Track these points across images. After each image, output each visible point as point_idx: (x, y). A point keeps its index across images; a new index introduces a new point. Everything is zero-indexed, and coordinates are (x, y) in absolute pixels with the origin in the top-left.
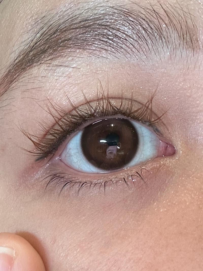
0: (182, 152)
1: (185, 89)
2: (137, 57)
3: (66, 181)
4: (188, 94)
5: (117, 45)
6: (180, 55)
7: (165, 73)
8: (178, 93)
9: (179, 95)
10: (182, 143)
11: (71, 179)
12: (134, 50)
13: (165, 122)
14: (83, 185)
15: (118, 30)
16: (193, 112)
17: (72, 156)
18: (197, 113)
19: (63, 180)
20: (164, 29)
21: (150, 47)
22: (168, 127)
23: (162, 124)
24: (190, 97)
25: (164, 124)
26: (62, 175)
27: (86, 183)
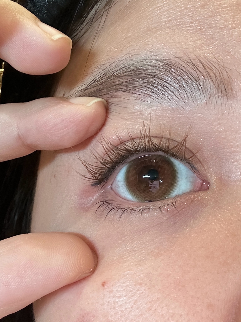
0: (216, 187)
1: (220, 132)
2: (176, 103)
3: (113, 207)
4: (223, 136)
5: (160, 93)
6: (216, 102)
7: (202, 117)
8: (214, 135)
9: (214, 136)
10: (216, 179)
11: (117, 206)
12: (174, 96)
13: (201, 160)
14: (125, 211)
15: (162, 79)
16: (228, 152)
17: (119, 187)
18: (231, 153)
19: (110, 206)
20: (201, 80)
21: (189, 95)
22: (204, 164)
23: (198, 162)
24: (224, 138)
25: (200, 162)
26: (110, 202)
27: (128, 210)
